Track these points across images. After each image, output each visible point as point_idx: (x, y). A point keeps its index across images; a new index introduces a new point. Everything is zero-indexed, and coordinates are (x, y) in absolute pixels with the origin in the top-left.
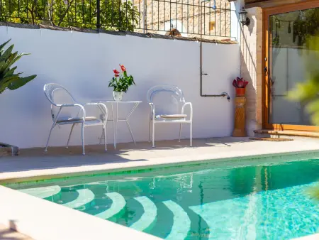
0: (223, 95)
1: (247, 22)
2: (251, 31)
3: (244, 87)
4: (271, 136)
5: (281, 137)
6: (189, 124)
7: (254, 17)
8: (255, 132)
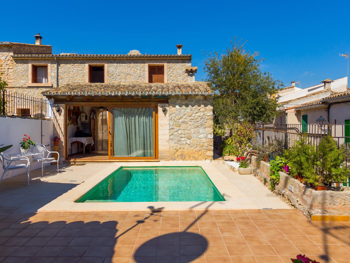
0: (48, 145)
1: (59, 111)
2: (60, 115)
3: (58, 141)
4: (72, 163)
5: (77, 163)
6: (57, 162)
7: (61, 108)
8: (63, 162)
